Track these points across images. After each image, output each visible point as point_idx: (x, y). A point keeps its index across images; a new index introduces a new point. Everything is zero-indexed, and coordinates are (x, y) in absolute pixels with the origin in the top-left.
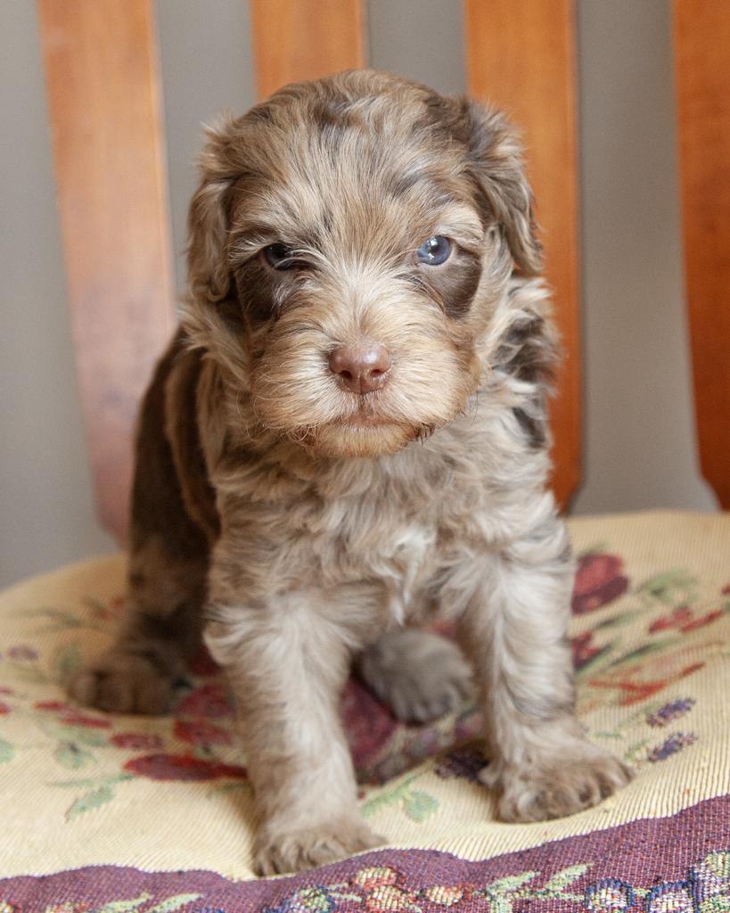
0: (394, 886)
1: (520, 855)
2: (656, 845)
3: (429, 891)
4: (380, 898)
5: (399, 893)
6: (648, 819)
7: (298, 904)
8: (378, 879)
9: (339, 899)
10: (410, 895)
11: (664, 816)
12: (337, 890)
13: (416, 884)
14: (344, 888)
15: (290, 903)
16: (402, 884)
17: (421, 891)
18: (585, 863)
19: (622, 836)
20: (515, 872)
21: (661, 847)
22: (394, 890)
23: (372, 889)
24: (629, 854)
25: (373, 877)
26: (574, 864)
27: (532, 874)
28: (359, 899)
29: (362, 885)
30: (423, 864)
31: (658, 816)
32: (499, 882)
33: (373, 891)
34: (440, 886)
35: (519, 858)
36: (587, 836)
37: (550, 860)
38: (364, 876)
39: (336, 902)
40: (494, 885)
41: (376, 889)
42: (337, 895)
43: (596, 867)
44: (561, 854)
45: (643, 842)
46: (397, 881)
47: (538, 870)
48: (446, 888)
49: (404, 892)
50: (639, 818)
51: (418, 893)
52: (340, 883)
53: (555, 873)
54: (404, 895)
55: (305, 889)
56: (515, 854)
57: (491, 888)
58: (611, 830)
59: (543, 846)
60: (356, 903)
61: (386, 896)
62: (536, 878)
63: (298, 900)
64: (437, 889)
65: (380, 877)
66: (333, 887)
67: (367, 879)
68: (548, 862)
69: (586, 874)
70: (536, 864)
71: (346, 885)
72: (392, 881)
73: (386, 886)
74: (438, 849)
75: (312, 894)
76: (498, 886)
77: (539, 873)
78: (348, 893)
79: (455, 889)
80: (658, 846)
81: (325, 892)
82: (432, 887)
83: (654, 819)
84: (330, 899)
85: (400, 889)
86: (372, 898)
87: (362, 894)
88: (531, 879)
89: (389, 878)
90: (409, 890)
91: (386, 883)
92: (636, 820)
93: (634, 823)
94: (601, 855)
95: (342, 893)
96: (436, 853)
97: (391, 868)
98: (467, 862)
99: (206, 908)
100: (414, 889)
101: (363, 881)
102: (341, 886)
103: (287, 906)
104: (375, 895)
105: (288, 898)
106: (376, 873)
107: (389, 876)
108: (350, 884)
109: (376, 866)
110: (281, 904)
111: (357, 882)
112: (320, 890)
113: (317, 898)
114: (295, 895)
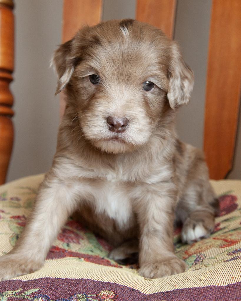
0: (113, 299)
1: (163, 293)
2: (215, 297)
6: (215, 286)
7: (75, 300)
11: (221, 286)
12: (91, 297)
13: (121, 299)
14: (94, 297)
15: (72, 298)
16: (116, 299)
19: (203, 291)
20: (161, 299)
21: (217, 298)
23: (105, 298)
24: (204, 299)
25: (106, 294)
29: (101, 297)
30: (126, 292)
31: (219, 285)
36: (190, 289)
38: (103, 293)
41: (106, 299)
42: (90, 299)
44: (178, 295)
45: (211, 295)
46: (115, 297)
50: (212, 285)
52: (93, 294)
55: (80, 294)
58: (200, 288)
59: (173, 291)
63: (75, 298)
65: (109, 294)
66: (90, 295)
68: (172, 298)
70: (168, 298)
71: (95, 295)
72: (113, 297)
73: (110, 298)
74: (134, 288)
75: (81, 297)
78: (95, 299)
80: (216, 298)
83: (217, 286)
84: (87, 300)
87: (100, 300)
89: (112, 296)
91: (110, 297)
92: (210, 286)
93: (209, 287)
94: (194, 298)
95: (93, 298)
96: (133, 290)
97: (113, 292)
98: (144, 295)
99: (41, 294)
101: (102, 295)
102: (93, 295)
103: (71, 300)
105: (72, 296)
106: (108, 292)
107: (112, 294)
108: (97, 295)
109: (108, 290)
110: (69, 298)
111: (99, 295)
112: (85, 296)
113: (83, 299)
114: (75, 296)
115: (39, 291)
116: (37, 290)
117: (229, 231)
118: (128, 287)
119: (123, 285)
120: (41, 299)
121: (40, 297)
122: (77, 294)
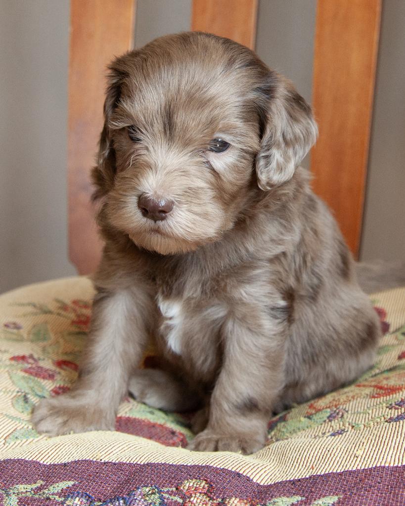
0: (205, 494)
1: (293, 482)
2: (388, 486)
3: (228, 500)
4: (195, 502)
5: (208, 499)
6: (384, 467)
7: (140, 497)
8: (196, 488)
9: (168, 499)
10: (215, 501)
11: (395, 465)
12: (167, 492)
13: (220, 494)
14: (172, 491)
15: (134, 494)
16: (211, 493)
17: (223, 499)
18: (337, 495)
19: (365, 477)
20: (290, 494)
21: (391, 487)
22: (205, 497)
23: (191, 494)
24: (369, 491)
25: (193, 486)
26: (330, 495)
27: (299, 498)
28: (181, 501)
29: (185, 491)
30: (228, 480)
31: (392, 465)
32: (276, 500)
33: (191, 496)
34: (236, 497)
35: (292, 484)
36: (341, 474)
37: (313, 490)
38: (187, 485)
39: (165, 500)
40: (272, 501)
41: (194, 495)
42: (166, 496)
43: (344, 499)
44: (321, 486)
45: (379, 483)
46: (208, 490)
47: (303, 496)
48: (240, 500)
49: (211, 499)
50: (378, 465)
51: (220, 500)
52: (170, 487)
53: (315, 500)
54: (211, 501)
55: (147, 486)
56: (290, 481)
57: (270, 504)
58: (357, 472)
59: (310, 477)
60: (179, 503)
61: (199, 501)
62: (302, 501)
63: (140, 495)
64: (234, 499)
65: (198, 486)
66: (166, 490)
67: (189, 487)
68: (311, 492)
69: (337, 503)
70: (303, 491)
71: (174, 489)
72: (205, 491)
73: (200, 493)
74: (241, 472)
75: (150, 492)
76: (275, 502)
77: (304, 498)
78: (175, 496)
79: (245, 501)
80: (389, 487)
81: (160, 492)
82: (231, 497)
83: (388, 467)
84: (162, 498)
85: (209, 497)
86: (189, 501)
87: (183, 498)
88: (298, 501)
89: (204, 488)
90: (215, 498)
91: (200, 491)
92: (376, 466)
93: (375, 468)
94: (349, 489)
95: (171, 495)
96: (239, 475)
97: (206, 480)
98: (258, 485)
99: (78, 492)
100: (218, 497)
101: (186, 488)
102: (171, 489)
103: (132, 496)
104: (192, 499)
105: (134, 490)
106: (195, 483)
107: (204, 486)
108: (177, 489)
109: (196, 478)
110: (128, 494)
111: (182, 488)
112: (156, 490)
113: (153, 495)
114: (139, 490)
115: (74, 485)
116: (70, 483)
117: (382, 372)
118: (230, 471)
119: (222, 468)
120: (79, 500)
121: (77, 496)
122: (143, 487)
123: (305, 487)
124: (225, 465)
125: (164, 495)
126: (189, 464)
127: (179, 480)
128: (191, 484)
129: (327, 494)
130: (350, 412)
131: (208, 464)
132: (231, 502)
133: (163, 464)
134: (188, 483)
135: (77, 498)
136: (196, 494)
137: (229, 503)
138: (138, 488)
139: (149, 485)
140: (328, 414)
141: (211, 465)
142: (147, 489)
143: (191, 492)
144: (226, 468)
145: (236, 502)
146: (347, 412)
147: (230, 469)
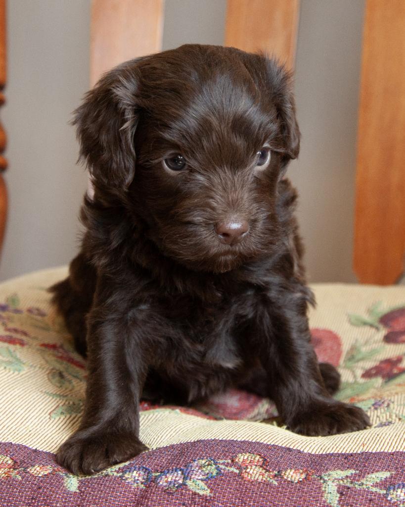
0: (261, 466)
3: (284, 472)
4: (251, 472)
5: (264, 471)
7: (197, 468)
8: (251, 461)
9: (224, 469)
10: (271, 473)
12: (223, 464)
13: (276, 467)
14: (228, 463)
15: (192, 466)
16: (267, 466)
17: (279, 472)
18: (389, 471)
20: (343, 468)
22: (261, 469)
23: (247, 466)
25: (248, 459)
26: (382, 470)
27: (354, 472)
28: (237, 471)
29: (240, 463)
30: (281, 455)
32: (331, 472)
33: (247, 468)
34: (291, 469)
35: (345, 459)
36: (392, 454)
37: (366, 465)
38: (241, 458)
39: (222, 471)
40: (327, 473)
41: (249, 467)
42: (223, 467)
43: (396, 475)
44: (374, 462)
46: (263, 463)
47: (357, 470)
48: (295, 470)
49: (267, 471)
51: (276, 472)
52: (225, 459)
53: (368, 473)
54: (267, 473)
55: (203, 459)
57: (325, 475)
59: (362, 453)
60: (235, 473)
61: (255, 472)
62: (355, 474)
63: (197, 466)
64: (289, 471)
65: (252, 459)
66: (221, 462)
67: (244, 460)
68: (364, 467)
69: (390, 478)
70: (357, 465)
71: (230, 461)
72: (260, 464)
73: (256, 466)
74: (291, 447)
75: (206, 464)
76: (329, 475)
77: (358, 472)
78: (231, 467)
79: (301, 471)
81: (216, 464)
82: (286, 470)
84: (217, 468)
85: (265, 469)
86: (246, 472)
87: (239, 468)
88: (352, 474)
89: (258, 461)
90: (271, 470)
91: (256, 464)
94: (400, 468)
95: (227, 466)
96: (289, 450)
97: (260, 455)
98: (310, 454)
99: (134, 467)
100: (273, 470)
101: (241, 460)
102: (226, 461)
103: (190, 468)
104: (248, 470)
105: (190, 462)
106: (250, 457)
107: (258, 460)
108: (233, 461)
109: (250, 453)
110: (185, 466)
111: (237, 460)
112: (212, 462)
113: (209, 466)
114: (196, 462)
115: (130, 464)
116: (127, 464)
118: (280, 447)
119: (272, 444)
120: (137, 473)
121: (134, 470)
122: (199, 459)
123: (358, 462)
124: (275, 441)
125: (221, 466)
126: (239, 440)
127: (233, 454)
128: (246, 457)
129: (380, 470)
130: (396, 403)
131: (258, 441)
132: (287, 474)
133: (213, 440)
134: (243, 456)
135: (135, 472)
136: (251, 466)
137: (285, 474)
138: (195, 461)
139: (205, 458)
140: (373, 403)
141: (261, 442)
142: (203, 462)
143: (247, 464)
144: (276, 444)
145: (291, 473)
146: (393, 402)
147: (280, 445)
